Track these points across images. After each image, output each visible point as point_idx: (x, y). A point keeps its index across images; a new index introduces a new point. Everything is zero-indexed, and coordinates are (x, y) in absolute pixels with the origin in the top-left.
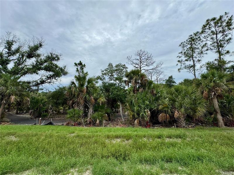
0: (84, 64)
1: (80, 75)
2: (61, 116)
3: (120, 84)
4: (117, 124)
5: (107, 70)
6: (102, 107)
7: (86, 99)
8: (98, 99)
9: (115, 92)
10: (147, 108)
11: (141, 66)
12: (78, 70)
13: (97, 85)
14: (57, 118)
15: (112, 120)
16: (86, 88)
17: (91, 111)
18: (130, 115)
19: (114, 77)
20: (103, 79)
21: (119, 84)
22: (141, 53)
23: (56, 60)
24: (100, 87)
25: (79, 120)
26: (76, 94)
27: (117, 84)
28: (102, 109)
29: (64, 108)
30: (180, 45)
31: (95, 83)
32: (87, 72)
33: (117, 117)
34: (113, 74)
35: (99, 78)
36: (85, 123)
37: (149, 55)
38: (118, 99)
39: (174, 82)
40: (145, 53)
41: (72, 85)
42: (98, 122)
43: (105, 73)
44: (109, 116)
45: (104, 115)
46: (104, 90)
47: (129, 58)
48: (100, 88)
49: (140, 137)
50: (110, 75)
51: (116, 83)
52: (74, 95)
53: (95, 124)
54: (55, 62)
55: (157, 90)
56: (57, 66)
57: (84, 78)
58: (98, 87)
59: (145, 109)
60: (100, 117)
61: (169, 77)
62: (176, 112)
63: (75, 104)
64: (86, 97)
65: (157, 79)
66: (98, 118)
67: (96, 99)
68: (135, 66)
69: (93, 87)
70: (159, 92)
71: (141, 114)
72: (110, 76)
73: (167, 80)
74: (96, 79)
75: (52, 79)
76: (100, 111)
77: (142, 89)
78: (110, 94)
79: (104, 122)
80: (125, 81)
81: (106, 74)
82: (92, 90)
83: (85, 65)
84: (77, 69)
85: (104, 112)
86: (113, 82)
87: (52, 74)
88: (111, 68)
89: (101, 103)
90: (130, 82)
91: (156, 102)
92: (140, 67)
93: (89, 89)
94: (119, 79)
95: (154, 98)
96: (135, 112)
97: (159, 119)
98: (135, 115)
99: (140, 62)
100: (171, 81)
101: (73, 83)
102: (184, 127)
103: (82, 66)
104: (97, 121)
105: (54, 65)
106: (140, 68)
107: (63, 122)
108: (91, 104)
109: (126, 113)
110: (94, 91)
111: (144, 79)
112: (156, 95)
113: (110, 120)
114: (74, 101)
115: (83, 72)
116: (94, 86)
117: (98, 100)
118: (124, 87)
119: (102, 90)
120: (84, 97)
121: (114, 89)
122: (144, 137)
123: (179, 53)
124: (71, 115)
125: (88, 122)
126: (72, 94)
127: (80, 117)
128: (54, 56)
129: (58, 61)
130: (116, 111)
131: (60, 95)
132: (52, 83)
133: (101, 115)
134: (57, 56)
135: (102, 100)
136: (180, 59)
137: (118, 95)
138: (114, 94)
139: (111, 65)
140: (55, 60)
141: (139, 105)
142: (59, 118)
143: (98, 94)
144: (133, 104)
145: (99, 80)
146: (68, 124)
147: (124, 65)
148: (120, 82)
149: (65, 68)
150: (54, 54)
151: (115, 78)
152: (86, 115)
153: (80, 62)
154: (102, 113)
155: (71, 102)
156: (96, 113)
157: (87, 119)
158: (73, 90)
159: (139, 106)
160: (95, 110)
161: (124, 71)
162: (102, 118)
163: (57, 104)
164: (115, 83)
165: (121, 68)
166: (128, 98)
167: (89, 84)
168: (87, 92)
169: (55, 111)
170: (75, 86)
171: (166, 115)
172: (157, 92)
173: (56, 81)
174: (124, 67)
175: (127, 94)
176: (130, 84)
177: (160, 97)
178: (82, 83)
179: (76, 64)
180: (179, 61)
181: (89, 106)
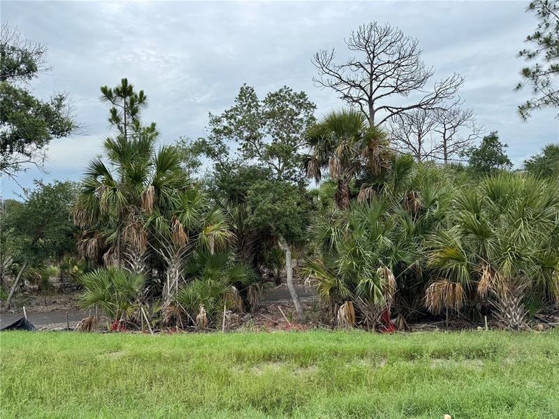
0: (142, 93)
1: (125, 138)
2: (53, 298)
3: (285, 172)
4: (276, 324)
5: (232, 116)
6: (219, 263)
7: (154, 231)
8: (200, 230)
9: (266, 204)
10: (386, 262)
11: (372, 94)
12: (115, 118)
13: (193, 176)
14: (40, 308)
15: (257, 310)
16: (151, 188)
17: (174, 273)
18: (321, 287)
19: (261, 144)
20: (220, 152)
21: (280, 171)
22: (375, 37)
23: (21, 73)
24: (210, 185)
25: (129, 310)
26: (114, 212)
27: (276, 171)
28: (218, 267)
29: (63, 268)
30: (532, 6)
31: (189, 166)
32: (154, 125)
33: (275, 298)
34: (260, 131)
35: (201, 147)
36: (153, 323)
37: (407, 48)
38: (278, 228)
39: (504, 160)
40: (389, 38)
41: (96, 175)
42: (202, 314)
43: (225, 128)
44: (243, 293)
45: (226, 289)
46: (223, 196)
47: (322, 61)
48: (207, 187)
49: (348, 356)
50: (246, 134)
51: (270, 168)
52: (106, 218)
53: (191, 324)
54: (17, 83)
55: (427, 194)
56: (29, 102)
57: (144, 148)
58: (199, 185)
59: (377, 265)
60: (212, 299)
61: (486, 139)
62: (485, 273)
63: (110, 253)
64: (153, 223)
65: (444, 146)
66: (204, 302)
67: (193, 233)
68: (346, 92)
69: (182, 185)
70: (434, 201)
71: (362, 281)
72: (248, 139)
73: (477, 153)
74: (191, 151)
75: (11, 151)
76: (211, 276)
77: (370, 189)
78: (248, 209)
79: (226, 314)
80: (306, 160)
81: (231, 132)
82: (177, 197)
83: (142, 98)
84: (114, 112)
85: (226, 280)
86: (260, 162)
87: (10, 132)
88: (249, 105)
89: (212, 245)
90: (324, 163)
91: (419, 241)
92: (370, 98)
93: (163, 191)
94: (283, 151)
95: (413, 226)
96: (340, 277)
97: (427, 300)
98: (342, 287)
99: (372, 75)
100: (493, 154)
101: (100, 169)
102: (516, 327)
103: (132, 102)
104: (199, 312)
105: (17, 97)
106: (371, 102)
107: (68, 320)
108: (176, 252)
109: (307, 280)
110: (187, 201)
111: (377, 151)
112: (423, 211)
113: (247, 307)
114: (104, 238)
115: (136, 122)
116: (183, 182)
117: (202, 235)
118: (302, 184)
119: (214, 197)
120: (148, 223)
121: (263, 191)
122: (362, 358)
123: (529, 38)
124: (101, 292)
125: (166, 319)
126: (98, 211)
127: (133, 300)
128: (14, 56)
129: (30, 77)
130: (271, 275)
131: (48, 215)
132: (10, 170)
133: (214, 289)
134: (26, 57)
135: (217, 233)
136: (531, 65)
137: (278, 216)
138: (262, 212)
139: (246, 95)
140: (19, 74)
141: (355, 251)
142: (50, 308)
143: (202, 210)
144: (334, 247)
145: (202, 158)
146: (88, 327)
147: (303, 95)
148: (285, 165)
149: (59, 106)
150: (13, 49)
151: (267, 146)
152: (155, 292)
153: (125, 81)
154: (219, 284)
155: (93, 242)
156: (196, 283)
157: (159, 305)
158: (104, 195)
159: (356, 255)
160: (191, 275)
161: (301, 120)
162: (216, 302)
163: (36, 253)
164: (267, 166)
165: (290, 106)
166: (317, 225)
167: (164, 171)
168: (156, 203)
169: (31, 281)
170: (109, 181)
171: (454, 286)
172: (426, 199)
173: (28, 158)
174: (302, 101)
175: (314, 208)
176: (324, 171)
177: (436, 220)
178: (138, 168)
179: (107, 93)
180: (526, 72)
181: (166, 258)
